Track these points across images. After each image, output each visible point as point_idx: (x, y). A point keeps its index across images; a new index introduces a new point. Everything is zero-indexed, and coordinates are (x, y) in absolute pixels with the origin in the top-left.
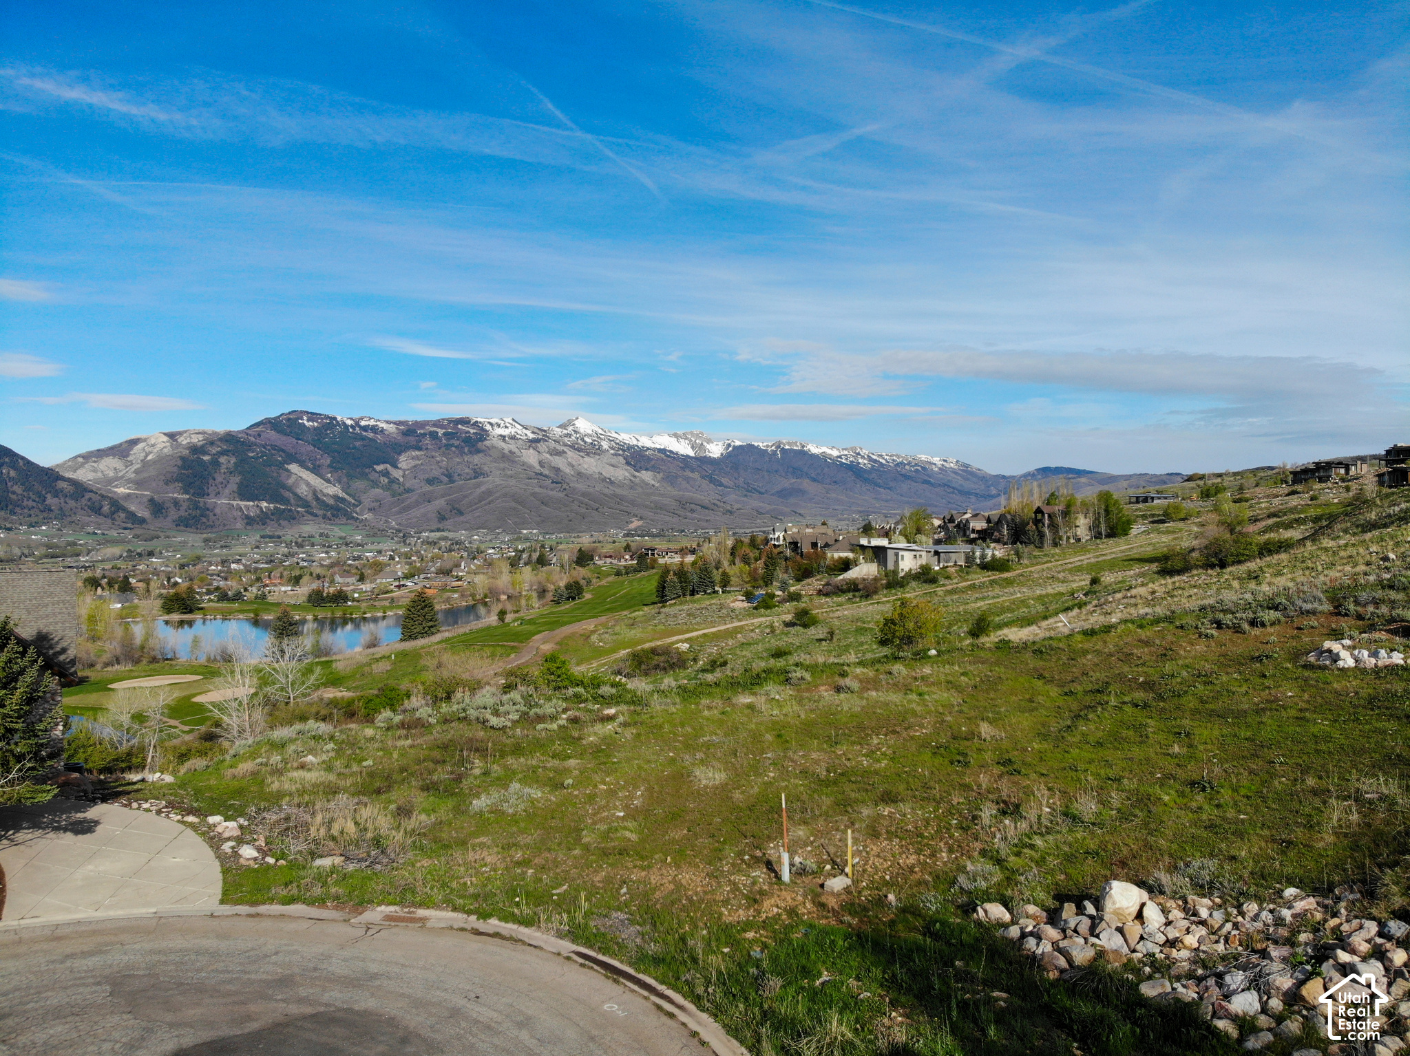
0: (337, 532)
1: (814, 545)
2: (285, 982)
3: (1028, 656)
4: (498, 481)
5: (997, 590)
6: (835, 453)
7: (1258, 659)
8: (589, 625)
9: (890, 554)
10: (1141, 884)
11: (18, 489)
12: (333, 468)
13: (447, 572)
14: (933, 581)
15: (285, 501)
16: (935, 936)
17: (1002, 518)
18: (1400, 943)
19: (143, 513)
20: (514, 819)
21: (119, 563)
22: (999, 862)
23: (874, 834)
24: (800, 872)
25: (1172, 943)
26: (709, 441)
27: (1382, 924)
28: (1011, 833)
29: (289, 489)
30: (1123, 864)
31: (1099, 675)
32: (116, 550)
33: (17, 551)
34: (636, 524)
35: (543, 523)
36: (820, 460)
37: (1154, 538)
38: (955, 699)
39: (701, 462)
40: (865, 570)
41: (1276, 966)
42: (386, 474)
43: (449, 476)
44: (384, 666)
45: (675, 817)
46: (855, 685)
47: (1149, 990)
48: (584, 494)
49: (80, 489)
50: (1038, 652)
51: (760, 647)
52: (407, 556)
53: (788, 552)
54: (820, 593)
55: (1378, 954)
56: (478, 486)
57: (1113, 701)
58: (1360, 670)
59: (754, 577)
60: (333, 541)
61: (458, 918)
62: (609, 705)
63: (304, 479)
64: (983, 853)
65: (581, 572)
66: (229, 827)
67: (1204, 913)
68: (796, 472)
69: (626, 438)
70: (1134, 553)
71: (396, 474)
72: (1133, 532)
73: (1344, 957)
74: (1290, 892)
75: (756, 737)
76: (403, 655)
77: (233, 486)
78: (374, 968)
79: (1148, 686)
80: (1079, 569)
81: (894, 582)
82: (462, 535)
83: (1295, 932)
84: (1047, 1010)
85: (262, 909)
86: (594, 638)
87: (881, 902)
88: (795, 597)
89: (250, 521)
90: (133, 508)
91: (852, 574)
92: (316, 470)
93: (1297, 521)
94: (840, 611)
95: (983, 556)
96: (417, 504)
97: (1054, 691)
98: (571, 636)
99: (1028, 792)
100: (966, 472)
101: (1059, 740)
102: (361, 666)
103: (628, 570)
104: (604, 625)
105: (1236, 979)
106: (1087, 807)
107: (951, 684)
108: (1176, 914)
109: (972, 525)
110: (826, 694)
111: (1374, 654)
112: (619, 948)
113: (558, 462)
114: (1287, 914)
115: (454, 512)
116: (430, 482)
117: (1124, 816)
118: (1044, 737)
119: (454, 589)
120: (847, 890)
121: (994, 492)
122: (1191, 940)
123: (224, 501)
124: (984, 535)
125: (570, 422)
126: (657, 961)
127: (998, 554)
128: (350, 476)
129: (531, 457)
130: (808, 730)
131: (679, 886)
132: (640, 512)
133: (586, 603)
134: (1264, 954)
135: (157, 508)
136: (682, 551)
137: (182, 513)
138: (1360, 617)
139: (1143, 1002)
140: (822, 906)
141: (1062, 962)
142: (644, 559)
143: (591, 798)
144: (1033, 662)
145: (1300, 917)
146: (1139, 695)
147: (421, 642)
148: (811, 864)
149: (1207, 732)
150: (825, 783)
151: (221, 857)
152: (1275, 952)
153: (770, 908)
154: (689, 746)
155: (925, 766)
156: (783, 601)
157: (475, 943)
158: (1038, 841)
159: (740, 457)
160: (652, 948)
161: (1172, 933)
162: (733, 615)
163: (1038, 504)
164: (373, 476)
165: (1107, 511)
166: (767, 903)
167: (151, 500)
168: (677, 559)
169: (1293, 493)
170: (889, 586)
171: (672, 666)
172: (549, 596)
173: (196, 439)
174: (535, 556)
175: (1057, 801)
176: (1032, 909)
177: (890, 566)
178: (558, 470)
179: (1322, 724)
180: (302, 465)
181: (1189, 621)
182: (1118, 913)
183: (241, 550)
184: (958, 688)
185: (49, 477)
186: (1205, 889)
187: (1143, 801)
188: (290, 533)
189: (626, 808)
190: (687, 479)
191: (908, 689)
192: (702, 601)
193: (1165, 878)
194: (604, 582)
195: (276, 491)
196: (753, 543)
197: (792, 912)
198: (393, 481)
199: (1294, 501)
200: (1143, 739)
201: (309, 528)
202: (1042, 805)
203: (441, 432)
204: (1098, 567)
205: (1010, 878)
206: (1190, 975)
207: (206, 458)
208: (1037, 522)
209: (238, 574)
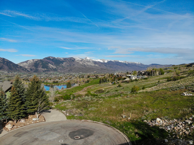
0: (55, 73)
1: (121, 76)
2: (77, 126)
3: (149, 93)
4: (77, 66)
5: (146, 82)
6: (123, 62)
7: (176, 94)
8: (91, 86)
9: (131, 77)
10: (160, 118)
11: (13, 67)
12: (55, 64)
13: (71, 79)
14: (137, 81)
15: (48, 69)
16: (139, 123)
17: (146, 72)
18: (184, 124)
19: (29, 70)
20: (94, 111)
21: (26, 77)
22: (146, 116)
23: (133, 113)
24: (125, 117)
25: (163, 124)
26: (105, 60)
27: (182, 122)
28: (147, 113)
29: (49, 67)
30: (159, 117)
31: (157, 96)
32: (26, 75)
33: (13, 75)
34: (95, 72)
35: (83, 72)
36: (121, 63)
37: (167, 75)
38: (141, 99)
39: (104, 63)
40: (128, 79)
41: (172, 126)
42: (62, 65)
43: (70, 65)
44: (65, 92)
45: (111, 111)
46: (129, 97)
47: (160, 128)
48: (88, 68)
49: (21, 67)
50: (151, 93)
51: (114, 90)
52: (65, 76)
53: (117, 76)
54: (121, 82)
55: (182, 125)
56: (74, 67)
57: (159, 99)
58: (187, 96)
59: (112, 80)
60: (55, 74)
61: (91, 121)
62: (100, 98)
63: (51, 66)
64: (144, 115)
65: (89, 79)
66: (65, 112)
67: (166, 121)
68: (117, 65)
69: (94, 60)
70: (164, 77)
71: (63, 65)
72: (164, 74)
73: (178, 125)
74: (175, 119)
75: (118, 103)
76: (67, 90)
77: (41, 67)
78: (85, 125)
79: (163, 97)
80: (157, 79)
81: (132, 81)
82: (72, 73)
83: (174, 123)
84: (150, 129)
85: (71, 120)
86: (92, 88)
87: (134, 120)
88: (118, 83)
89: (43, 71)
90: (28, 70)
91: (126, 80)
92: (52, 64)
93: (186, 73)
94: (124, 85)
95: (144, 77)
96: (66, 69)
97: (152, 98)
98: (89, 88)
99: (149, 109)
100: (141, 64)
101: (153, 103)
102: (62, 92)
103: (95, 78)
104: (93, 86)
105: (168, 127)
106: (155, 111)
107: (140, 97)
108: (163, 121)
109: (142, 73)
110: (126, 98)
111: (189, 94)
112: (108, 124)
113: (85, 63)
114: (174, 121)
115: (70, 70)
116: (67, 66)
117: (159, 112)
118: (151, 103)
119: (72, 81)
120: (130, 119)
121: (145, 67)
122: (165, 124)
123: (40, 69)
124: (144, 74)
125: (86, 58)
126: (112, 125)
127: (146, 77)
128: (57, 65)
129: (81, 63)
130: (124, 102)
131: (113, 118)
132: (96, 70)
133: (90, 83)
134: (171, 125)
135: (31, 70)
136: (102, 76)
137: (35, 70)
138: (188, 89)
139: (160, 129)
140: (128, 120)
141: (152, 125)
142: (97, 77)
143: (101, 109)
144: (150, 94)
145: (175, 122)
146: (162, 98)
147: (69, 88)
148: (126, 116)
149: (169, 103)
150: (127, 108)
151: (65, 115)
152: (172, 125)
153: (123, 120)
154: (111, 103)
155: (138, 106)
156: (117, 83)
157: (94, 123)
158: (150, 114)
159: (110, 62)
160: (112, 124)
161: (163, 123)
162: (110, 85)
163: (151, 70)
164: (60, 65)
165: (161, 71)
166: (122, 120)
167: (30, 69)
168: (101, 77)
169: (187, 68)
170: (131, 81)
171: (102, 92)
172: (85, 82)
173: (36, 60)
174: (82, 76)
175: (152, 110)
176: (149, 121)
177: (131, 79)
178: (84, 64)
179: (181, 102)
180: (50, 64)
181: (168, 89)
182: (158, 121)
183: (42, 75)
184: (141, 97)
185: (17, 65)
186: (167, 119)
187: (161, 110)
188: (49, 73)
189: (105, 110)
190: (102, 66)
191: (135, 97)
192: (106, 83)
193: (162, 118)
194: (92, 80)
195: (47, 67)
196: (112, 75)
197: (125, 121)
198: (63, 66)
199: (187, 70)
200: (162, 103)
201: (51, 72)
202: (151, 111)
203: (69, 59)
204: (159, 79)
205: (147, 118)
206: (164, 127)
207: (38, 63)
208: (151, 72)
209: (42, 79)
